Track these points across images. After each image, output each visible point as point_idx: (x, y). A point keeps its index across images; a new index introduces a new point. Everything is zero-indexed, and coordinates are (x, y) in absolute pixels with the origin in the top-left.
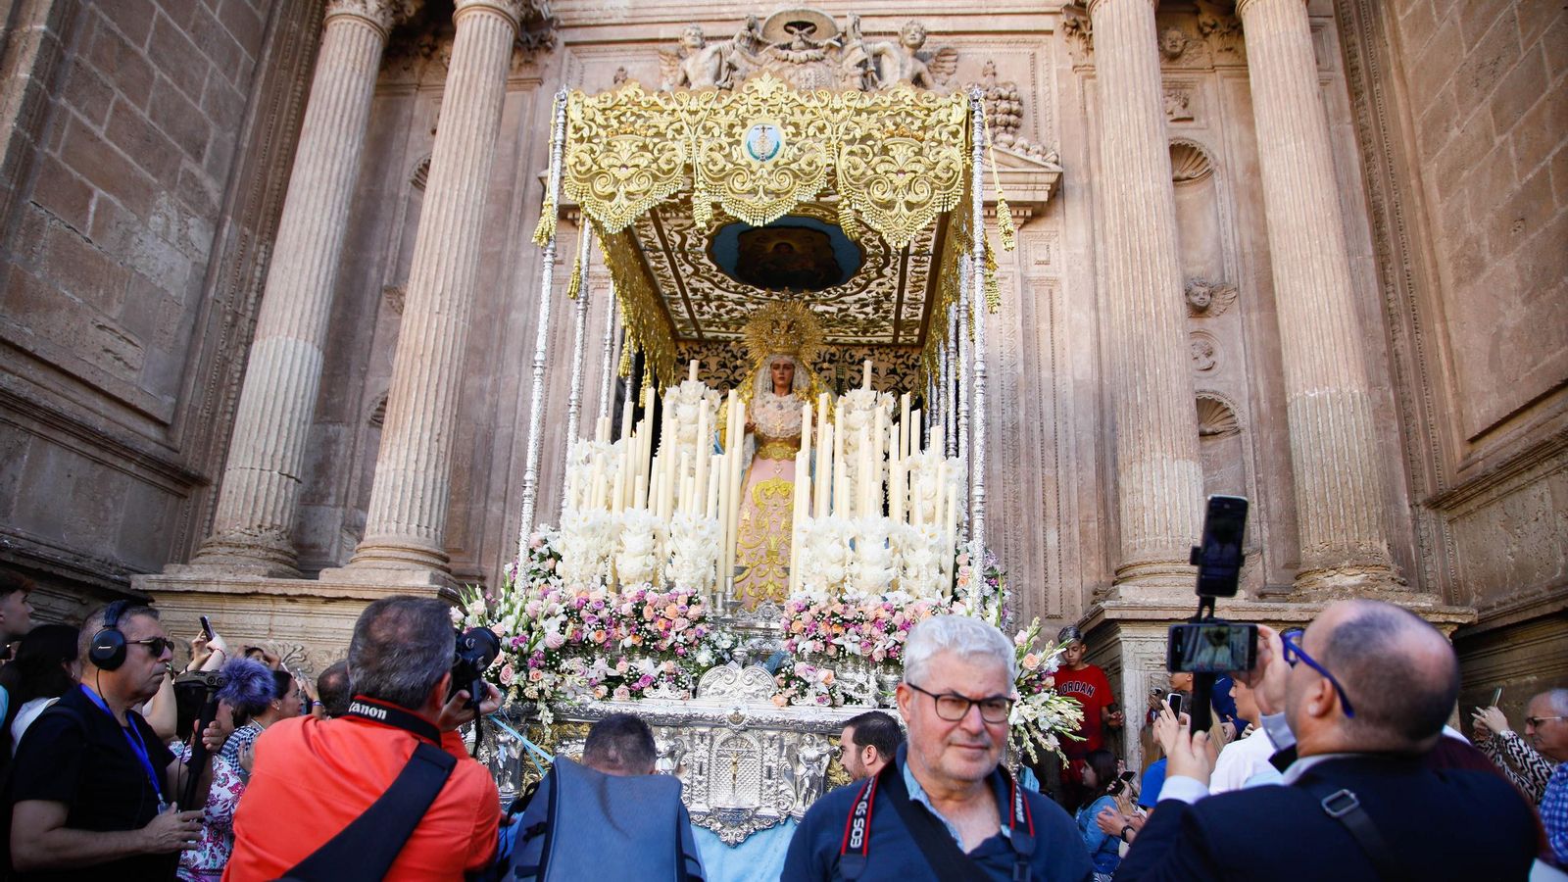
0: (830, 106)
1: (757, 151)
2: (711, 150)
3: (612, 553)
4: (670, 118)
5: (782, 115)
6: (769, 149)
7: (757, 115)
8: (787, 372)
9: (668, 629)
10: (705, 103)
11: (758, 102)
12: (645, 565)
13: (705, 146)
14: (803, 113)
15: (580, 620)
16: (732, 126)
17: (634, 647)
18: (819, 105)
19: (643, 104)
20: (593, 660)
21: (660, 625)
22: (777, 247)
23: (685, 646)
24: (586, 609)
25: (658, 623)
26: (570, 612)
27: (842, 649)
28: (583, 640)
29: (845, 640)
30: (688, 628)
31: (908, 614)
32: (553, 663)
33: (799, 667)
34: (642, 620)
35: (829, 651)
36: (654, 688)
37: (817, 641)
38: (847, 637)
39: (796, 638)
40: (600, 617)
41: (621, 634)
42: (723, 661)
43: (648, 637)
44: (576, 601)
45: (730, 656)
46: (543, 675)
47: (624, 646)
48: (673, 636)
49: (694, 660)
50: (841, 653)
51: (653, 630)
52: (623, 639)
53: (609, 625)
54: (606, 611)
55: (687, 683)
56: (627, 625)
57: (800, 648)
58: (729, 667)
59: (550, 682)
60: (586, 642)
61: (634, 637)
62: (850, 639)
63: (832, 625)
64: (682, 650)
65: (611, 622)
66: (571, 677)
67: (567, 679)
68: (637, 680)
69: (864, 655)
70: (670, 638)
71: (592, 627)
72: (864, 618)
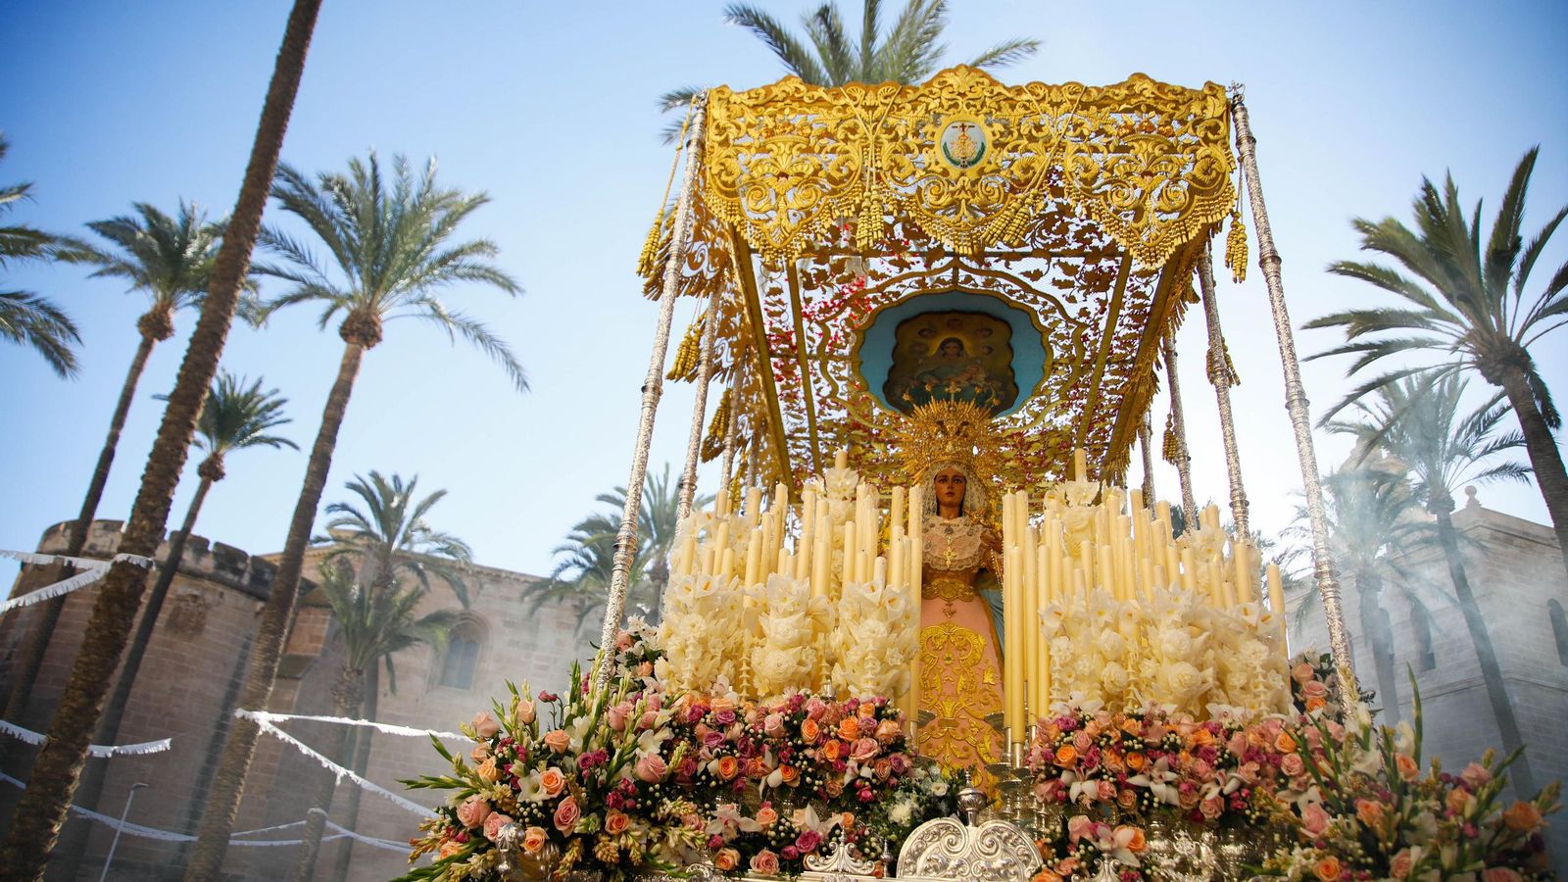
0: (1048, 99)
1: (956, 154)
2: (895, 152)
3: (746, 645)
4: (841, 115)
5: (985, 110)
6: (971, 151)
7: (951, 111)
8: (957, 488)
9: (844, 758)
10: (885, 98)
11: (954, 96)
12: (800, 663)
13: (887, 147)
14: (1013, 107)
15: (694, 740)
16: (921, 124)
17: (783, 787)
18: (1033, 98)
19: (806, 100)
20: (713, 808)
21: (830, 753)
22: (943, 346)
23: (873, 786)
24: (705, 723)
25: (826, 748)
26: (678, 727)
27: (1147, 795)
28: (699, 774)
29: (1151, 778)
30: (877, 757)
31: (1251, 738)
32: (649, 802)
33: (1078, 823)
34: (800, 742)
35: (1122, 800)
36: (823, 854)
37: (1102, 780)
38: (1155, 773)
39: (1065, 777)
40: (729, 737)
41: (763, 765)
42: (938, 814)
43: (810, 770)
44: (688, 711)
45: (949, 806)
46: (630, 824)
47: (767, 786)
48: (852, 768)
49: (886, 817)
50: (1145, 802)
51: (817, 758)
52: (766, 774)
53: (743, 751)
54: (737, 728)
55: (879, 850)
56: (774, 750)
57: (1074, 793)
58: (953, 821)
59: (640, 837)
60: (704, 777)
61: (785, 771)
62: (1161, 777)
63: (1126, 755)
64: (869, 794)
65: (746, 746)
66: (677, 831)
67: (669, 834)
68: (792, 842)
69: (1185, 807)
70: (849, 771)
71: (715, 751)
72: (1179, 741)
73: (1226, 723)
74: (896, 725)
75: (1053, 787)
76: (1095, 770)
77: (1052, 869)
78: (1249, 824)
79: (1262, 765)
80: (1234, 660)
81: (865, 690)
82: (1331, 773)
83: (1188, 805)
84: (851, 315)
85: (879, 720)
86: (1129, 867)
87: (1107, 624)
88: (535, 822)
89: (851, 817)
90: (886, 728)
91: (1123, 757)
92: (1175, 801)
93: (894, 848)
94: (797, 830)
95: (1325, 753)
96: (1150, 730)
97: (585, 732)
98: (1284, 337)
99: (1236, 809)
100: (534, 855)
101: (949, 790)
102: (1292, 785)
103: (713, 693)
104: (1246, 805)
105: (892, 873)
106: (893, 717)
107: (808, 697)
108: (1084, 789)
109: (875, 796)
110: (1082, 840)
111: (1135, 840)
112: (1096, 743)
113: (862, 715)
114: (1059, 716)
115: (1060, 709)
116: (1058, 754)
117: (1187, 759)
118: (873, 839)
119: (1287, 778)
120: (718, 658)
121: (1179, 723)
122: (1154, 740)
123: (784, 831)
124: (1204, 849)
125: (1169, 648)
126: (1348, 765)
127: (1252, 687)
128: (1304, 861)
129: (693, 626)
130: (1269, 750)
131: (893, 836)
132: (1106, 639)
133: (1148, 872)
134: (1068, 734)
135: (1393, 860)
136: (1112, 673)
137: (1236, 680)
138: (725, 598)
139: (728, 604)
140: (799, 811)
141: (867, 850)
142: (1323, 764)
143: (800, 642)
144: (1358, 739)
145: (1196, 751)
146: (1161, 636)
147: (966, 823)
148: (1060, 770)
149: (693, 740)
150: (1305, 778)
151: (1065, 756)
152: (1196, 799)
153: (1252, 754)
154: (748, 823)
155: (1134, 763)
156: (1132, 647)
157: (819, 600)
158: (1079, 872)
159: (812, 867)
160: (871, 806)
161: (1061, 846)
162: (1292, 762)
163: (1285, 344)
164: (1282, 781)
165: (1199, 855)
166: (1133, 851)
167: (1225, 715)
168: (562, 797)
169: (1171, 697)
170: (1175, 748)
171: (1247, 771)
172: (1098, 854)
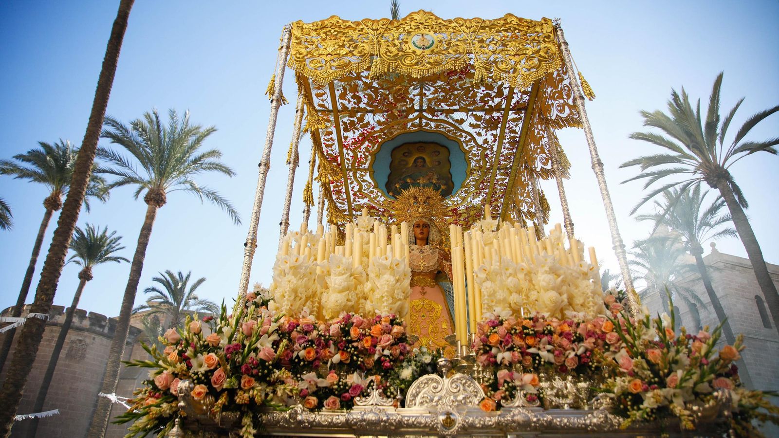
3: (318, 293)
5: (434, 30)
6: (427, 44)
8: (425, 230)
9: (374, 346)
12: (348, 300)
13: (384, 44)
14: (447, 29)
17: (341, 363)
18: (457, 25)
21: (366, 344)
22: (415, 161)
23: (391, 360)
24: (297, 331)
25: (364, 341)
26: (282, 333)
27: (537, 358)
28: (294, 358)
29: (539, 349)
30: (392, 345)
31: (589, 326)
32: (266, 371)
33: (502, 373)
34: (349, 338)
35: (524, 362)
36: (365, 396)
37: (514, 351)
38: (541, 346)
39: (494, 351)
40: (310, 338)
41: (330, 352)
42: (427, 373)
43: (356, 353)
44: (287, 326)
45: (432, 369)
46: (255, 384)
47: (332, 363)
48: (379, 351)
49: (398, 377)
50: (537, 362)
51: (359, 347)
52: (331, 357)
53: (318, 345)
54: (315, 333)
55: (395, 393)
56: (335, 343)
57: (499, 359)
58: (434, 376)
59: (261, 390)
60: (296, 360)
61: (342, 355)
62: (544, 348)
63: (525, 338)
64: (389, 364)
65: (320, 343)
66: (282, 387)
67: (278, 389)
68: (347, 391)
69: (558, 364)
70: (377, 352)
71: (303, 345)
72: (552, 329)
73: (576, 320)
74: (402, 328)
75: (488, 357)
76: (510, 346)
77: (490, 397)
78: (591, 370)
79: (596, 339)
80: (577, 291)
81: (384, 312)
82: (632, 341)
83: (559, 362)
84: (368, 145)
85: (392, 326)
86: (531, 394)
87: (511, 275)
88: (200, 382)
89: (380, 377)
90: (396, 329)
91: (524, 339)
92: (553, 360)
93: (404, 392)
94: (349, 385)
95: (628, 331)
96: (537, 324)
97: (229, 335)
98: (589, 135)
99: (584, 362)
100: (200, 400)
101: (432, 359)
102: (612, 349)
103: (301, 316)
104: (589, 360)
105: (403, 405)
106: (399, 324)
107: (353, 315)
108: (503, 356)
109: (392, 366)
110: (505, 381)
111: (533, 380)
112: (509, 333)
113: (383, 323)
114: (488, 320)
115: (489, 316)
116: (490, 339)
117: (557, 338)
118: (391, 388)
119: (609, 345)
120: (304, 298)
121: (552, 321)
122: (540, 329)
123: (342, 385)
124: (569, 385)
125: (544, 284)
126: (639, 337)
127: (586, 303)
128: (622, 383)
129: (290, 282)
130: (599, 332)
131: (403, 386)
132: (510, 281)
133: (542, 395)
134: (494, 328)
135: (668, 379)
136: (514, 298)
137: (579, 300)
138: (306, 268)
139: (308, 270)
140: (350, 375)
141: (389, 394)
142: (627, 337)
143: (348, 289)
144: (644, 323)
145: (561, 334)
146: (539, 278)
147: (442, 377)
148: (491, 348)
149: (290, 340)
150: (619, 344)
151: (493, 340)
152: (563, 359)
153: (590, 334)
154: (322, 382)
155: (530, 341)
156: (525, 285)
157: (357, 268)
158: (505, 398)
159: (358, 403)
160: (390, 371)
161: (494, 386)
162: (612, 337)
163: (589, 137)
164: (607, 347)
165: (566, 388)
166: (533, 385)
167: (575, 317)
168: (216, 369)
169: (546, 309)
170: (551, 333)
171: (589, 343)
172: (514, 388)
